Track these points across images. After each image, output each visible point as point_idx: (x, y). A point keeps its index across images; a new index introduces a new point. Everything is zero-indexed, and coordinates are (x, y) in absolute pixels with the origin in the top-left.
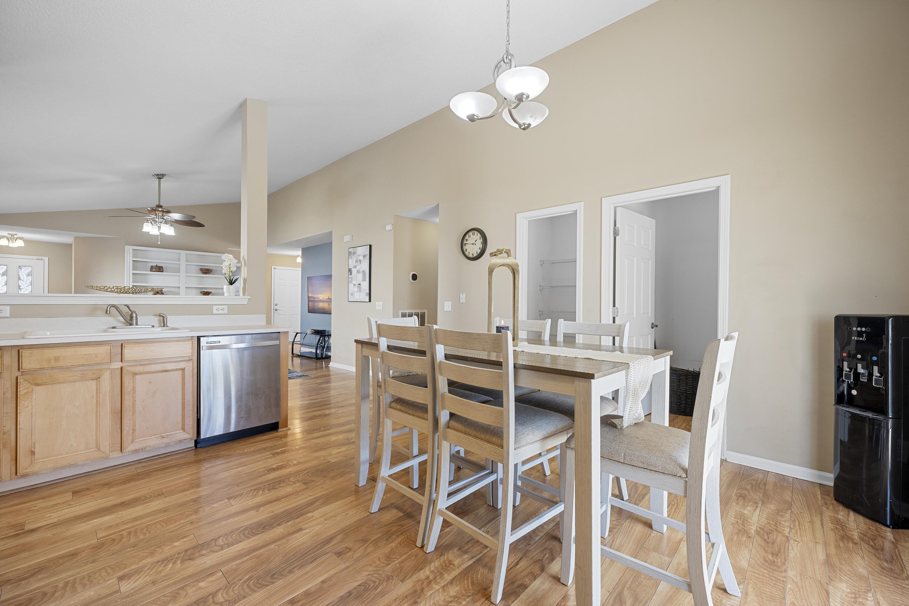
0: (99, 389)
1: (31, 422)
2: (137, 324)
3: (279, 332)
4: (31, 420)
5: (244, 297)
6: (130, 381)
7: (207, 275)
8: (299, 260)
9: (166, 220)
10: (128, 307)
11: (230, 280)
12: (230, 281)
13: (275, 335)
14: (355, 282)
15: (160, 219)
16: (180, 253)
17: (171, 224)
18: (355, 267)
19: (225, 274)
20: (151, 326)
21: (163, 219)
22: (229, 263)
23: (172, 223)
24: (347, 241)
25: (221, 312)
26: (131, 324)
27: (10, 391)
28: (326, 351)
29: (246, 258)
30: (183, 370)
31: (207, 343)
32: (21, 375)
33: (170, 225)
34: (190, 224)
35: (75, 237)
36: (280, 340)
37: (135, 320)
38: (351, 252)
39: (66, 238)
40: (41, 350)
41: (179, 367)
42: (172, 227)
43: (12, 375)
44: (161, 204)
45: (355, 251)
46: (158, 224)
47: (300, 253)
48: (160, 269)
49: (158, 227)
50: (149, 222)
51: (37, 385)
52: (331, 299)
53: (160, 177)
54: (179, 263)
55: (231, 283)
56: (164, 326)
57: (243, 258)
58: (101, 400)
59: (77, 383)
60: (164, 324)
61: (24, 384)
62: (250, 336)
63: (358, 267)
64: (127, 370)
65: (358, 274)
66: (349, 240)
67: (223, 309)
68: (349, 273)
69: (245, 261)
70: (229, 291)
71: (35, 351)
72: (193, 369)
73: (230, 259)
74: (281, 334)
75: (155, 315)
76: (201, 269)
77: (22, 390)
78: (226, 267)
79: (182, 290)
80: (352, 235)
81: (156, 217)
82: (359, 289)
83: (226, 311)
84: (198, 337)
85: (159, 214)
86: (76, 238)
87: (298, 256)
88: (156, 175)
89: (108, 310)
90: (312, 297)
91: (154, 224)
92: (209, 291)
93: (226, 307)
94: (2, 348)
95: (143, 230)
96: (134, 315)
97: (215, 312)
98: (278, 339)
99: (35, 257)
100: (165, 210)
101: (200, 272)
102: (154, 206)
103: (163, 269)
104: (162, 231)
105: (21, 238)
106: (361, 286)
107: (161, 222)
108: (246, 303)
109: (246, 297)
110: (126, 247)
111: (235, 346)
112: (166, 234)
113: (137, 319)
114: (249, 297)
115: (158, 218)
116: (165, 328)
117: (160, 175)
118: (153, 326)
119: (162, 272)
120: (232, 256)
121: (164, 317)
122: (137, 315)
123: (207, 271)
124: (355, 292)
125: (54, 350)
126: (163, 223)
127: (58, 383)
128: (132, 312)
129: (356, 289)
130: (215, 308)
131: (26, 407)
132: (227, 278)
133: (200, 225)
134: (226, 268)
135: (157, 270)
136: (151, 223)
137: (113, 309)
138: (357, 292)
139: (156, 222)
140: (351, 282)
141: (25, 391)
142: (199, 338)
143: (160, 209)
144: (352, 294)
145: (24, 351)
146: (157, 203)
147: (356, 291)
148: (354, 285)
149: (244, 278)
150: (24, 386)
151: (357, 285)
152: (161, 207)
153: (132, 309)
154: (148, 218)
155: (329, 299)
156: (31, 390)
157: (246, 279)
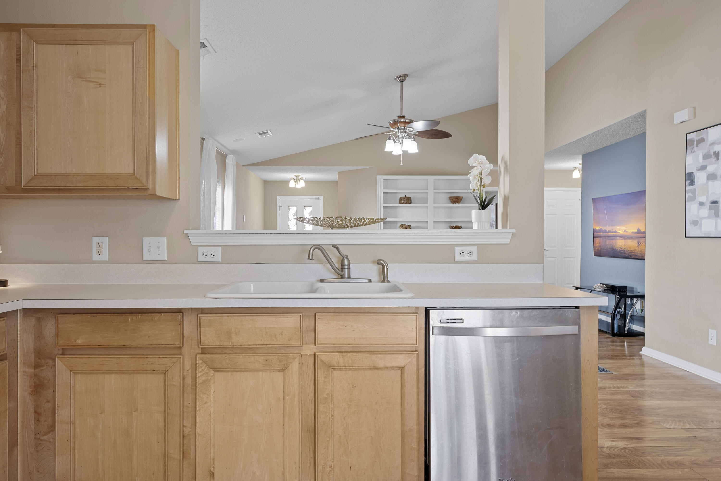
0: (286, 387)
1: (209, 427)
2: (349, 277)
3: (577, 307)
4: (210, 423)
5: (505, 230)
6: (326, 380)
7: (457, 205)
8: (577, 175)
9: (408, 133)
10: (337, 248)
11: (481, 201)
12: (481, 203)
13: (570, 314)
14: (703, 199)
15: (402, 134)
16: (427, 180)
17: (414, 138)
18: (703, 168)
19: (474, 190)
20: (367, 281)
21: (405, 132)
22: (479, 170)
23: (416, 137)
24: (683, 120)
25: (466, 258)
26: (342, 277)
27: (190, 375)
28: (629, 322)
29: (507, 158)
30: (402, 369)
31: (441, 322)
32: (200, 352)
33: (413, 140)
34: (435, 135)
35: (338, 172)
36: (579, 324)
37: (346, 270)
38: (692, 141)
39: (332, 176)
40: (220, 317)
41: (396, 364)
42: (415, 143)
43: (192, 351)
44: (404, 114)
45: (704, 136)
46: (400, 141)
47: (577, 163)
48: (407, 200)
49: (401, 143)
50: (392, 138)
51: (216, 370)
52: (644, 233)
53: (402, 78)
54: (426, 191)
55: (484, 206)
56: (383, 281)
57: (503, 158)
58: (288, 405)
59: (260, 373)
60: (384, 278)
61: (203, 368)
62: (519, 312)
63: (711, 169)
64: (322, 361)
65: (710, 183)
66: (686, 118)
67: (470, 253)
68: (688, 182)
69: (506, 163)
70: (479, 221)
71: (214, 318)
72: (418, 370)
73: (481, 163)
74: (581, 310)
75: (374, 262)
76: (450, 198)
77: (201, 375)
78: (475, 178)
79: (431, 224)
80: (695, 108)
81: (399, 132)
82: (713, 211)
83: (474, 257)
84: (426, 308)
85: (401, 127)
86: (340, 173)
87: (575, 168)
88: (398, 78)
89: (311, 254)
90: (600, 231)
91: (396, 141)
92: (459, 225)
93: (474, 249)
94: (182, 311)
95: (386, 150)
96: (346, 262)
97: (458, 257)
98: (577, 322)
99: (314, 197)
100: (407, 121)
101: (449, 201)
102: (396, 118)
103: (411, 201)
104: (404, 149)
105: (303, 179)
106: (718, 206)
107: (403, 138)
108: (509, 242)
109: (508, 230)
110: (378, 177)
111: (491, 332)
112: (409, 152)
113: (349, 268)
114: (514, 231)
115: (401, 133)
116: (385, 284)
117: (402, 76)
118: (370, 281)
119: (410, 203)
120: (485, 158)
121: (384, 267)
122: (349, 262)
123: (456, 200)
124: (704, 218)
125: (235, 317)
126: (405, 137)
127: (238, 371)
128: (343, 258)
129: (705, 212)
130: (458, 250)
131: (205, 403)
132: (477, 197)
133: (446, 135)
134: (475, 181)
135: (405, 202)
136: (394, 140)
137: (317, 251)
138: (709, 217)
139: (399, 137)
140: (693, 199)
141: (204, 378)
142: (427, 311)
143: (402, 120)
144: (696, 223)
145: (203, 318)
146: (399, 114)
147: (707, 215)
148: (701, 204)
149: (505, 196)
150: (203, 370)
151: (708, 204)
152: (403, 117)
153: (344, 252)
154: (390, 134)
155: (639, 232)
156: (210, 378)
157: (508, 198)
